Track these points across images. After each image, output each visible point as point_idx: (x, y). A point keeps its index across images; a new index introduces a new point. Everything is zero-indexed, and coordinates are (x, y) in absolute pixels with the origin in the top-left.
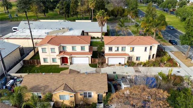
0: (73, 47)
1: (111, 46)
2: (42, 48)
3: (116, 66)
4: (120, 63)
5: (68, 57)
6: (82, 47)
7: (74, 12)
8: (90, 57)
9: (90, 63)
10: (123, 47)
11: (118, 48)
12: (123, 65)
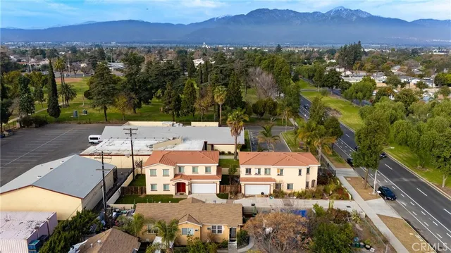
0: (194, 168)
1: (249, 167)
2: (151, 170)
3: (256, 197)
4: (262, 194)
5: (186, 182)
6: (206, 168)
7: (188, 107)
8: (219, 183)
9: (218, 192)
10: (266, 169)
11: (259, 169)
12: (266, 196)
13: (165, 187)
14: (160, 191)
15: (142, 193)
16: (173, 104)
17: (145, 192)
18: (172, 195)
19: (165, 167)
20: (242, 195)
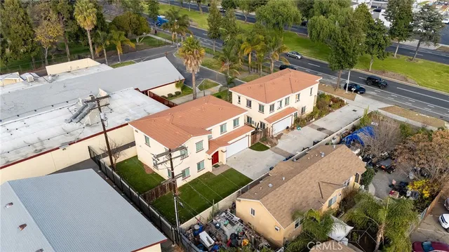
0: (222, 127)
1: (273, 102)
3: (284, 133)
4: (288, 128)
9: (250, 146)
10: (286, 99)
11: (281, 102)
12: (293, 129)
13: (200, 166)
17: (176, 186)
18: (209, 172)
19: (198, 139)
20: (273, 137)
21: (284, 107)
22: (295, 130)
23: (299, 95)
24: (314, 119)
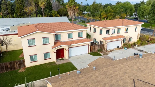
2: (28, 40)
3: (115, 50)
4: (118, 47)
5: (64, 47)
6: (79, 33)
7: (21, 12)
8: (90, 44)
9: (90, 52)
10: (118, 29)
11: (114, 30)
12: (121, 48)
13: (46, 55)
14: (41, 61)
15: (20, 67)
16: (9, 10)
17: (24, 66)
18: (54, 62)
19: (45, 35)
20: (106, 50)
21: (116, 34)
22: (123, 50)
23: (127, 28)
24: (137, 46)
